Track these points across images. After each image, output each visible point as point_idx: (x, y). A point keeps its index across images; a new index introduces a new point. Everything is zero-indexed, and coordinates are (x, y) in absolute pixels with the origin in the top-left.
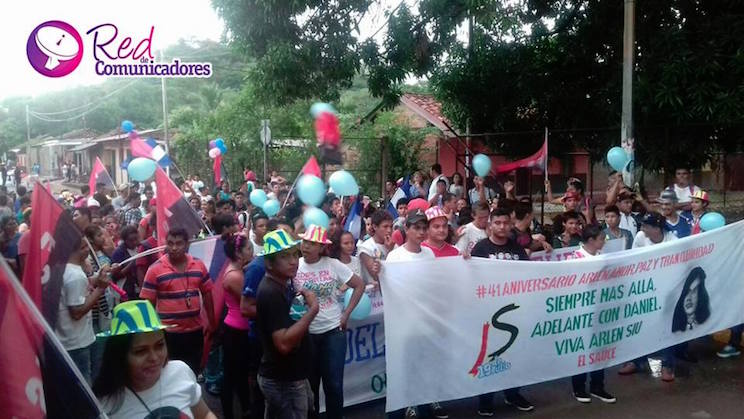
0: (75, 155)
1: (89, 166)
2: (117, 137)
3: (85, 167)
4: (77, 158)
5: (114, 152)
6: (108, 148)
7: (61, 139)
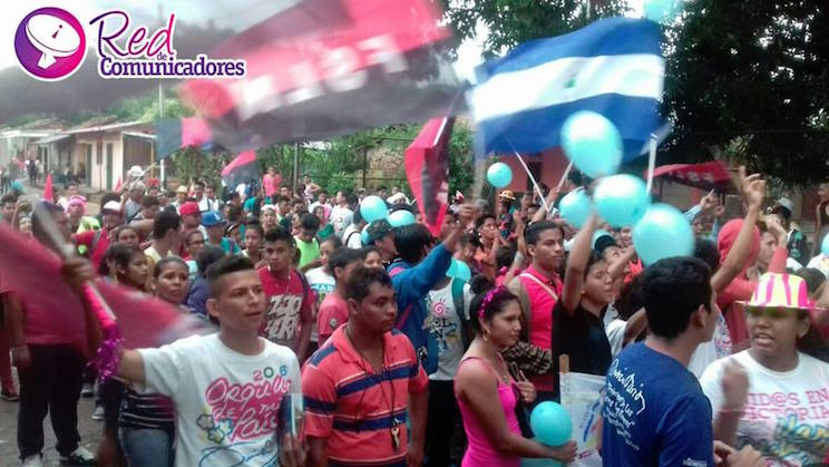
0: (40, 149)
1: (57, 163)
2: (96, 129)
3: (52, 165)
4: (42, 153)
5: (90, 147)
6: (82, 141)
7: (23, 130)
